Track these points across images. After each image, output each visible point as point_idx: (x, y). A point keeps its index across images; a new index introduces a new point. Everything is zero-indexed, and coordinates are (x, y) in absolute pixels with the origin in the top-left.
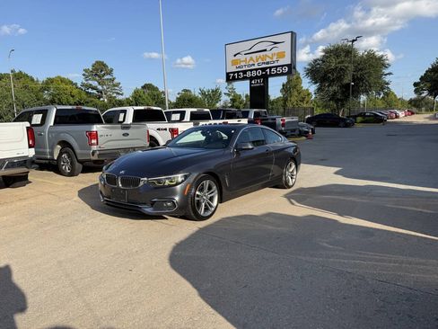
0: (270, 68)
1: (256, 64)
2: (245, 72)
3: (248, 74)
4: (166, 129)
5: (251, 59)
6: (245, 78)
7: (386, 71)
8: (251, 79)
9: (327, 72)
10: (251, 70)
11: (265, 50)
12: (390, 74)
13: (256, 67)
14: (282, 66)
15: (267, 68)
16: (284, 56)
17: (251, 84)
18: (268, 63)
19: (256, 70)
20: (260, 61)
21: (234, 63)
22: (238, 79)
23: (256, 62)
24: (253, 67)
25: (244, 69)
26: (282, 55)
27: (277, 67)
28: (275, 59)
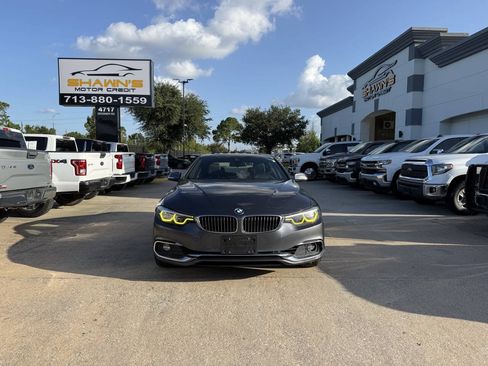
0: (124, 96)
1: (105, 89)
2: (88, 96)
3: (94, 100)
4: (65, 161)
5: (98, 82)
6: (88, 104)
7: (207, 117)
8: (98, 105)
9: (154, 111)
10: (98, 96)
11: (117, 75)
12: (210, 119)
13: (105, 92)
14: (140, 96)
15: (120, 96)
16: (141, 86)
17: (96, 111)
18: (120, 90)
19: (105, 96)
20: (110, 86)
21: (71, 83)
22: (78, 104)
23: (105, 87)
24: (100, 92)
25: (87, 92)
26: (139, 84)
27: (133, 96)
28: (130, 87)
